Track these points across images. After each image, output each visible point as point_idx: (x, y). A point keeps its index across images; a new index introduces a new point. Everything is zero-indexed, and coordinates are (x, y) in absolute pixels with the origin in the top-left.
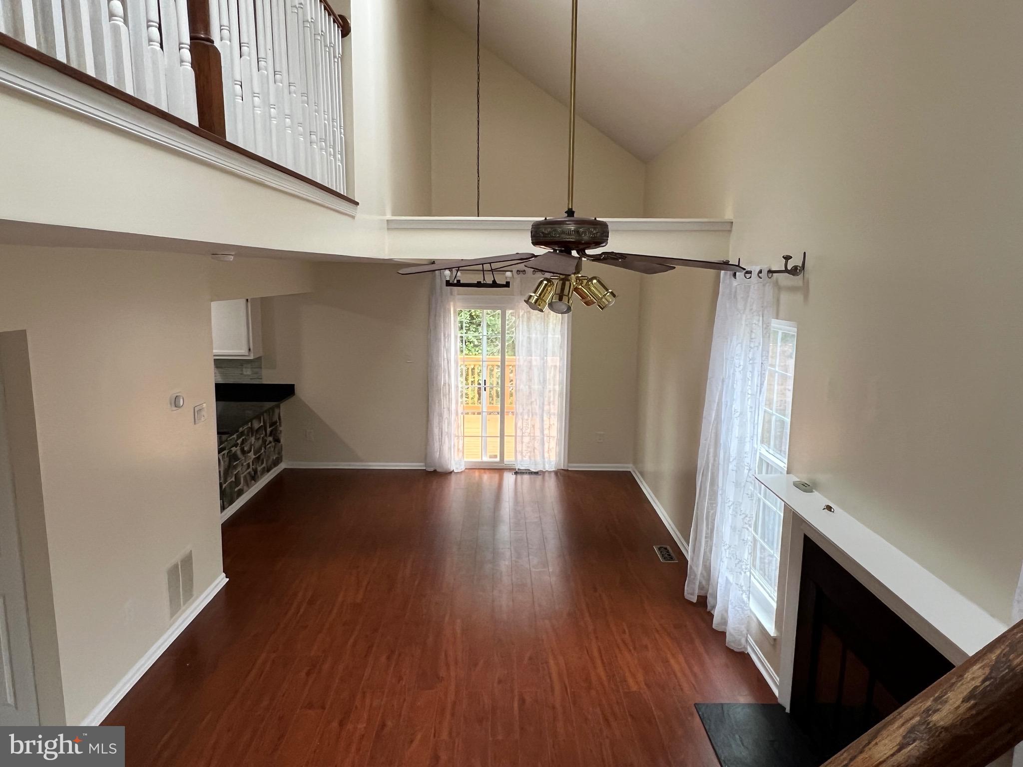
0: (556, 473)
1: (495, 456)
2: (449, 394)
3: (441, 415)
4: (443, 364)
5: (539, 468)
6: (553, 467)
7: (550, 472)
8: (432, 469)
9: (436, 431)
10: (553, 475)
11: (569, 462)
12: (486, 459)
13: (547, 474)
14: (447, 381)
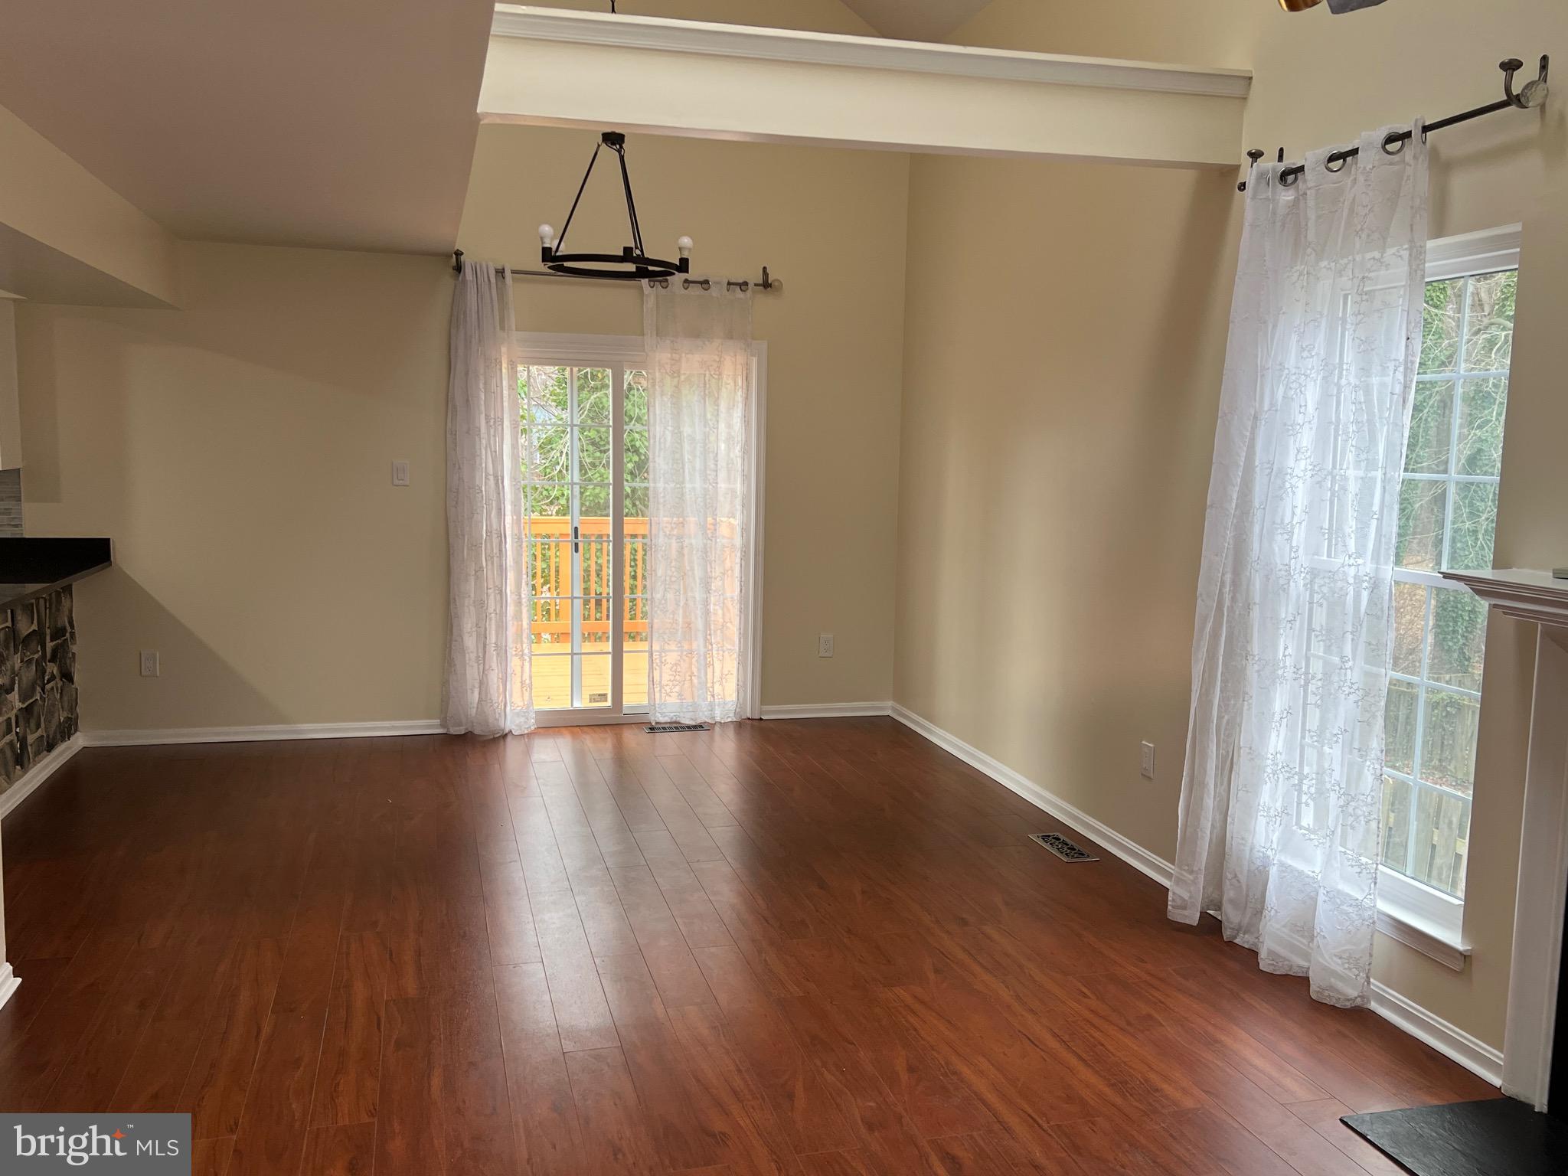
0: (740, 725)
1: (603, 697)
2: (500, 557)
3: (481, 605)
4: (487, 486)
5: (702, 717)
6: (732, 715)
7: (723, 725)
8: (461, 730)
9: (470, 642)
10: (731, 733)
11: (763, 702)
12: (582, 703)
13: (717, 729)
14: (495, 526)
